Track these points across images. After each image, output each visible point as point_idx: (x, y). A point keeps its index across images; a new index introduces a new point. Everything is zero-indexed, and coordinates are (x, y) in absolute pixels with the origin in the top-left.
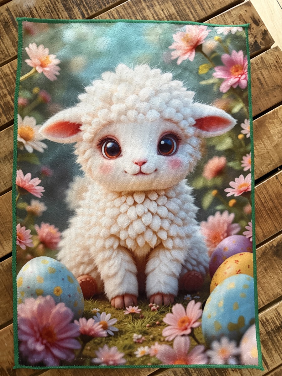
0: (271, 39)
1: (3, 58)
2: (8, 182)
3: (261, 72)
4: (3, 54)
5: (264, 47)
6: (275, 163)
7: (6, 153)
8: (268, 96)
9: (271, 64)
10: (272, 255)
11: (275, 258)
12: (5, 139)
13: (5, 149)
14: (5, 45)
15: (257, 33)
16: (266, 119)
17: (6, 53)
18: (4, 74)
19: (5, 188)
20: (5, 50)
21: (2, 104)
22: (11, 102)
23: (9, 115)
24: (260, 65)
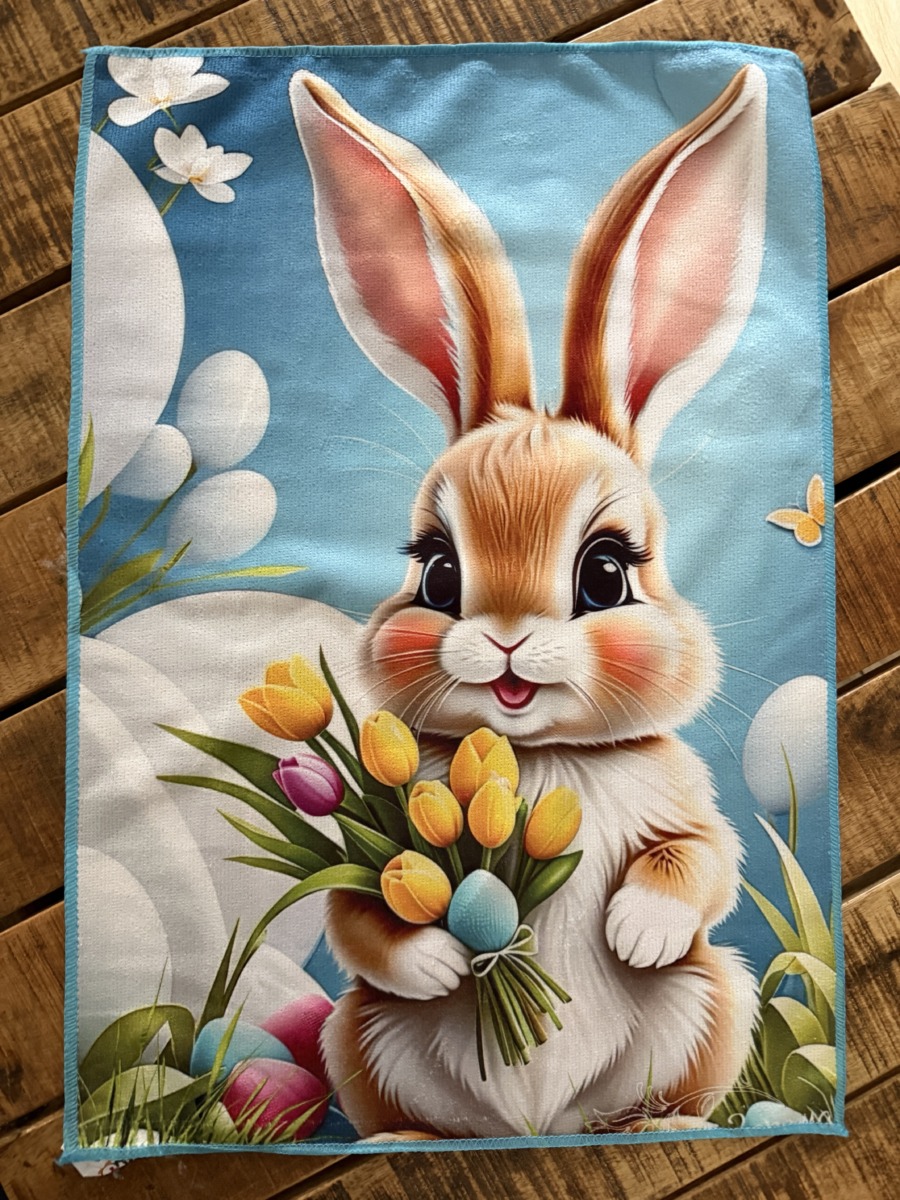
0: (871, 62)
1: (22, 84)
2: (20, 475)
3: (835, 163)
4: (20, 69)
5: (845, 84)
6: (868, 450)
7: (18, 381)
8: (854, 237)
9: (869, 138)
10: (849, 738)
11: (858, 748)
12: (18, 340)
13: (16, 371)
14: (26, 43)
15: (827, 42)
16: (845, 311)
17: (33, 69)
18: (22, 134)
19: (12, 494)
20: (29, 59)
21: (12, 227)
22: (41, 221)
23: (31, 264)
24: (833, 142)
